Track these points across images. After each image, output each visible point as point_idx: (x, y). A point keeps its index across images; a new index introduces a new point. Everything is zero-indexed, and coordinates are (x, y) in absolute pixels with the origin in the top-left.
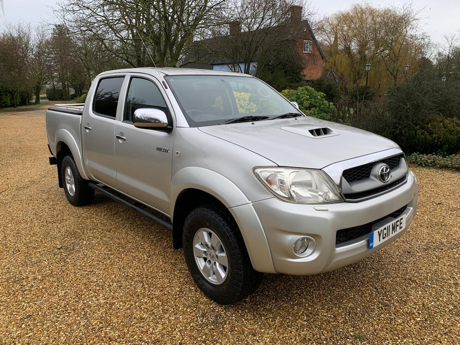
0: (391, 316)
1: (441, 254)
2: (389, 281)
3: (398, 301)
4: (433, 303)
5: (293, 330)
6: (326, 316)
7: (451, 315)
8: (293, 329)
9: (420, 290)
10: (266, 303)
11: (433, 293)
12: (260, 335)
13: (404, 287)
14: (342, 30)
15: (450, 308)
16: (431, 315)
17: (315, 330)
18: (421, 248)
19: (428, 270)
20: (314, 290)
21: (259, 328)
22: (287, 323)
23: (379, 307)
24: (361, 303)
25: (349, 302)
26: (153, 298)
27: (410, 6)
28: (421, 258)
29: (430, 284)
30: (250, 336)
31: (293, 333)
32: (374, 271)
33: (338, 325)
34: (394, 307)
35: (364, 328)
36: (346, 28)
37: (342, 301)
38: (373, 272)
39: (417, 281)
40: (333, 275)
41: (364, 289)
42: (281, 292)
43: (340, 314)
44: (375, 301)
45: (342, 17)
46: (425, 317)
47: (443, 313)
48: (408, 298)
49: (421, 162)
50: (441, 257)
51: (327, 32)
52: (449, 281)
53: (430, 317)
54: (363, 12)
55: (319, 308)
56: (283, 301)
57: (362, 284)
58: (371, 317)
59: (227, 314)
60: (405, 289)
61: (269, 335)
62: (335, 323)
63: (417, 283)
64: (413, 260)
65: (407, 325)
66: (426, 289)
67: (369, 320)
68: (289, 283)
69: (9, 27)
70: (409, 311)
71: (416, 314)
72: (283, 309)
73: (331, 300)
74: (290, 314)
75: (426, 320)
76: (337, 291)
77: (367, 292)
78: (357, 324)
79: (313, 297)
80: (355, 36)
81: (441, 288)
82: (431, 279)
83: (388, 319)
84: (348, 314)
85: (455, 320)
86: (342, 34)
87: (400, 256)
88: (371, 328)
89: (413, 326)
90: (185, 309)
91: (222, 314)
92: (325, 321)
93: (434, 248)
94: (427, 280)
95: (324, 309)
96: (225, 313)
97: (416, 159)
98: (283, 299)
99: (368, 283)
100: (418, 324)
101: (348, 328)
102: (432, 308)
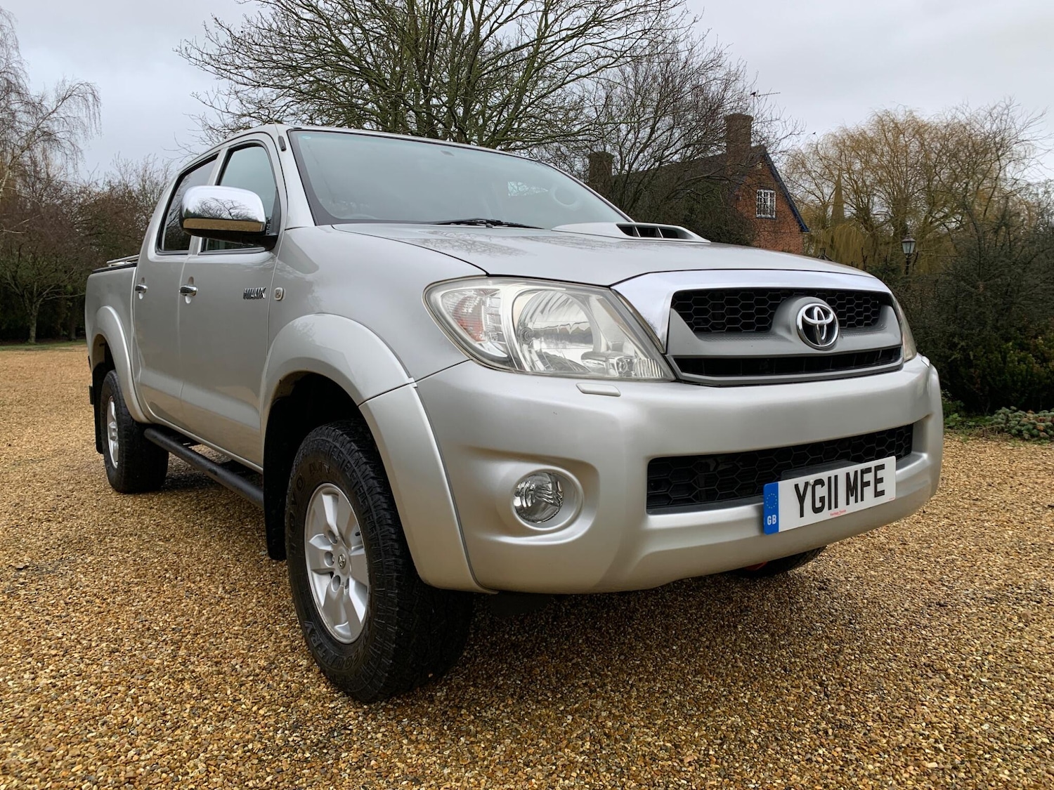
0: (849, 753)
1: (1037, 610)
2: (867, 668)
3: (880, 718)
4: (986, 727)
5: (538, 774)
6: (649, 744)
7: (1037, 760)
8: (540, 770)
9: (954, 691)
10: (487, 705)
11: (992, 702)
12: (433, 782)
13: (907, 683)
14: (849, 170)
15: (1039, 742)
16: (973, 756)
17: (605, 776)
18: (979, 596)
19: (989, 646)
20: (640, 680)
21: (439, 764)
22: (529, 755)
23: (819, 730)
24: (767, 717)
25: (732, 713)
26: (184, 679)
27: (1006, 112)
28: (975, 618)
29: (988, 679)
30: (405, 783)
31: (534, 781)
32: (828, 645)
33: (678, 768)
34: (864, 731)
35: (754, 781)
36: (858, 166)
37: (711, 709)
38: (826, 646)
39: (950, 671)
40: (707, 647)
41: (786, 684)
42: (541, 682)
43: (692, 742)
44: (812, 713)
45: (848, 143)
46: (953, 760)
47: (1012, 753)
48: (912, 711)
49: (1018, 427)
50: (1035, 618)
51: (813, 174)
52: (1048, 675)
53: (970, 761)
54: (898, 130)
55: (636, 723)
56: (538, 702)
57: (785, 670)
58: (786, 754)
59: (366, 724)
60: (907, 689)
61: (459, 784)
62: (670, 763)
63: (948, 675)
64: (949, 622)
65: (894, 778)
66: (973, 691)
67: (779, 760)
68: (574, 661)
69: (123, 170)
70: (908, 741)
71: (927, 751)
72: (530, 722)
73: (682, 705)
74: (545, 733)
75: (955, 768)
76: (704, 686)
77: (794, 691)
78: (737, 768)
79: (630, 697)
80: (881, 182)
81: (1021, 691)
82: (995, 669)
83: (835, 762)
84: (719, 741)
85: (1048, 772)
86: (850, 179)
87: (913, 612)
88: (779, 781)
89: (909, 782)
90: (255, 708)
91: (351, 725)
92: (644, 756)
93: (1017, 599)
94: (982, 671)
95: (650, 726)
96: (360, 726)
97: (1008, 421)
98: (540, 698)
99: (802, 670)
100: (929, 779)
101: (706, 778)
102: (981, 739)
